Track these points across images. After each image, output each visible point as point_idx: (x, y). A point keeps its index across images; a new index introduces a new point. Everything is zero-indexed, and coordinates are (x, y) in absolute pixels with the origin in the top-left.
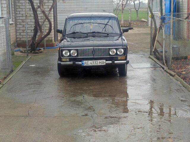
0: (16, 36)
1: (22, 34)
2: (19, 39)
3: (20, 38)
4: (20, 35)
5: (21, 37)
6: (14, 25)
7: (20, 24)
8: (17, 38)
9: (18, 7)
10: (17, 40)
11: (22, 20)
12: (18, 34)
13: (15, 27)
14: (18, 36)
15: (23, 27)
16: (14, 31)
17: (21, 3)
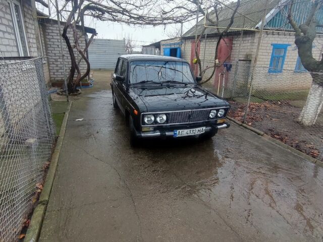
0: (50, 75)
1: (56, 73)
2: (53, 79)
3: (55, 78)
4: (54, 74)
5: (55, 76)
6: (47, 64)
7: (53, 64)
8: (51, 78)
9: (49, 46)
10: (51, 79)
11: (55, 59)
12: (51, 73)
13: (47, 67)
14: (51, 76)
15: (57, 66)
16: (47, 70)
17: (52, 42)
